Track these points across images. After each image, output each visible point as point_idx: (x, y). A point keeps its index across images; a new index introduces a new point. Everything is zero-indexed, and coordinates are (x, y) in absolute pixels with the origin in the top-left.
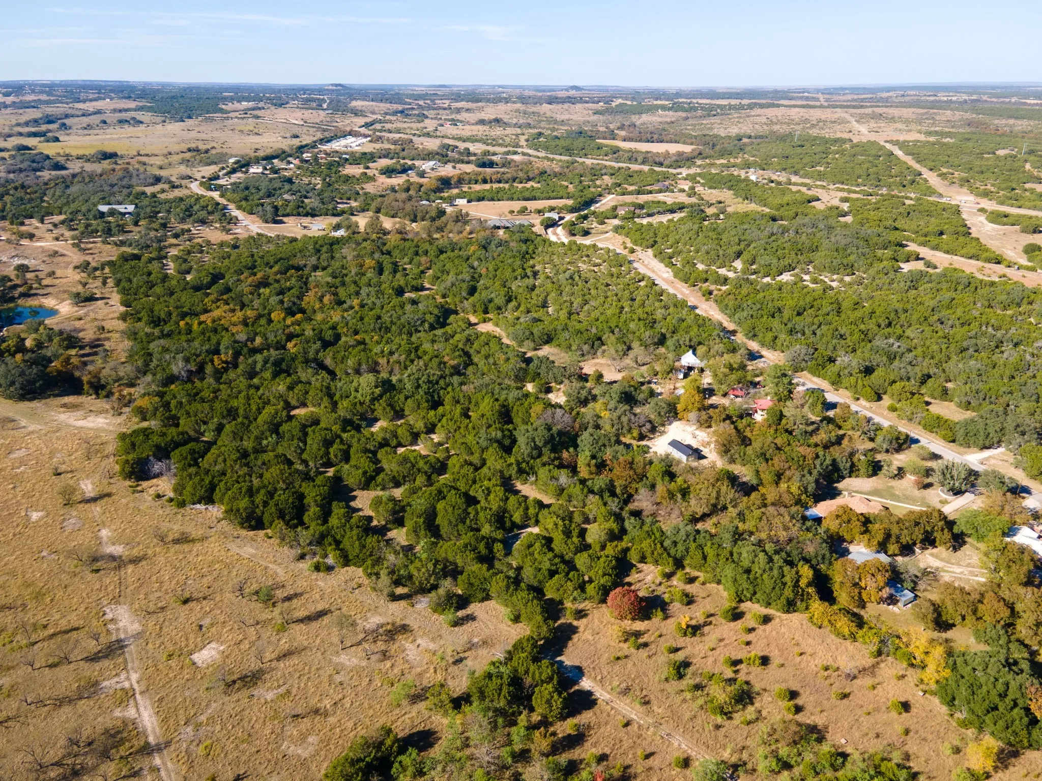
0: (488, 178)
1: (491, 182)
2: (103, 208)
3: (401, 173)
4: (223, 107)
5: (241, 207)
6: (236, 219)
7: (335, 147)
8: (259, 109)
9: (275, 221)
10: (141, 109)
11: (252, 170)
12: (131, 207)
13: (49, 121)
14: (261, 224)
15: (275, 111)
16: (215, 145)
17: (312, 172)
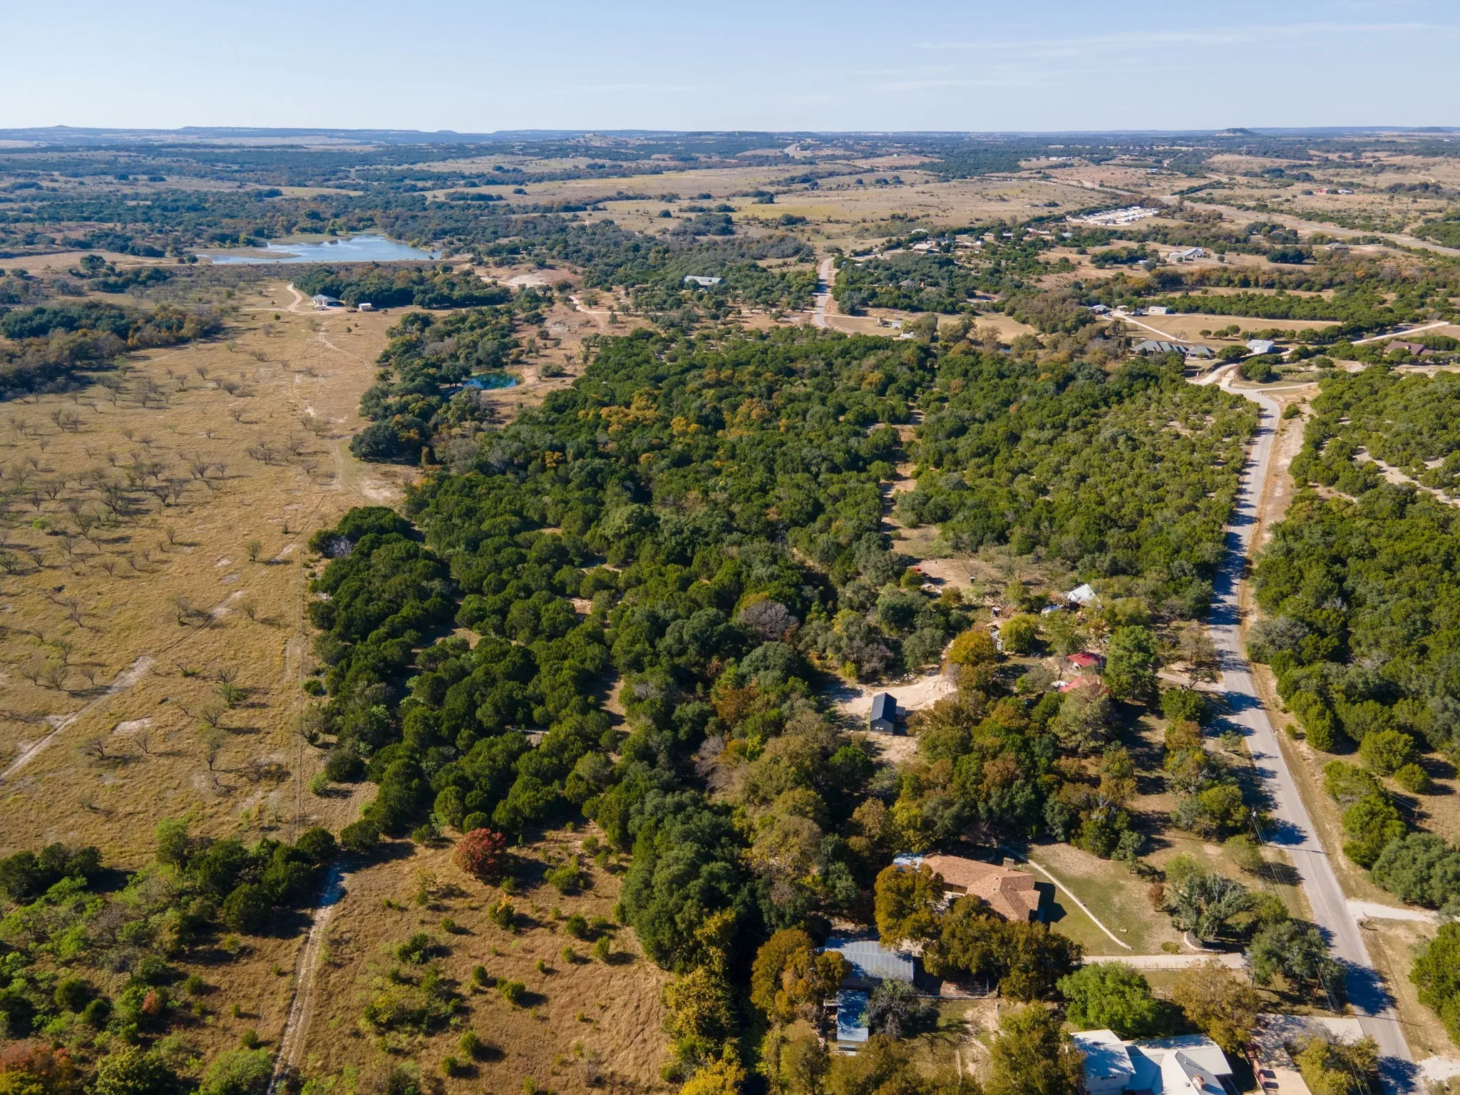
2: (687, 279)
3: (1123, 262)
4: (1023, 164)
5: (835, 291)
6: (813, 305)
7: (1093, 221)
8: (1065, 165)
9: (854, 312)
10: (922, 166)
11: (918, 246)
12: (716, 280)
13: (805, 180)
14: (835, 314)
15: (1081, 169)
16: (932, 212)
17: (994, 253)
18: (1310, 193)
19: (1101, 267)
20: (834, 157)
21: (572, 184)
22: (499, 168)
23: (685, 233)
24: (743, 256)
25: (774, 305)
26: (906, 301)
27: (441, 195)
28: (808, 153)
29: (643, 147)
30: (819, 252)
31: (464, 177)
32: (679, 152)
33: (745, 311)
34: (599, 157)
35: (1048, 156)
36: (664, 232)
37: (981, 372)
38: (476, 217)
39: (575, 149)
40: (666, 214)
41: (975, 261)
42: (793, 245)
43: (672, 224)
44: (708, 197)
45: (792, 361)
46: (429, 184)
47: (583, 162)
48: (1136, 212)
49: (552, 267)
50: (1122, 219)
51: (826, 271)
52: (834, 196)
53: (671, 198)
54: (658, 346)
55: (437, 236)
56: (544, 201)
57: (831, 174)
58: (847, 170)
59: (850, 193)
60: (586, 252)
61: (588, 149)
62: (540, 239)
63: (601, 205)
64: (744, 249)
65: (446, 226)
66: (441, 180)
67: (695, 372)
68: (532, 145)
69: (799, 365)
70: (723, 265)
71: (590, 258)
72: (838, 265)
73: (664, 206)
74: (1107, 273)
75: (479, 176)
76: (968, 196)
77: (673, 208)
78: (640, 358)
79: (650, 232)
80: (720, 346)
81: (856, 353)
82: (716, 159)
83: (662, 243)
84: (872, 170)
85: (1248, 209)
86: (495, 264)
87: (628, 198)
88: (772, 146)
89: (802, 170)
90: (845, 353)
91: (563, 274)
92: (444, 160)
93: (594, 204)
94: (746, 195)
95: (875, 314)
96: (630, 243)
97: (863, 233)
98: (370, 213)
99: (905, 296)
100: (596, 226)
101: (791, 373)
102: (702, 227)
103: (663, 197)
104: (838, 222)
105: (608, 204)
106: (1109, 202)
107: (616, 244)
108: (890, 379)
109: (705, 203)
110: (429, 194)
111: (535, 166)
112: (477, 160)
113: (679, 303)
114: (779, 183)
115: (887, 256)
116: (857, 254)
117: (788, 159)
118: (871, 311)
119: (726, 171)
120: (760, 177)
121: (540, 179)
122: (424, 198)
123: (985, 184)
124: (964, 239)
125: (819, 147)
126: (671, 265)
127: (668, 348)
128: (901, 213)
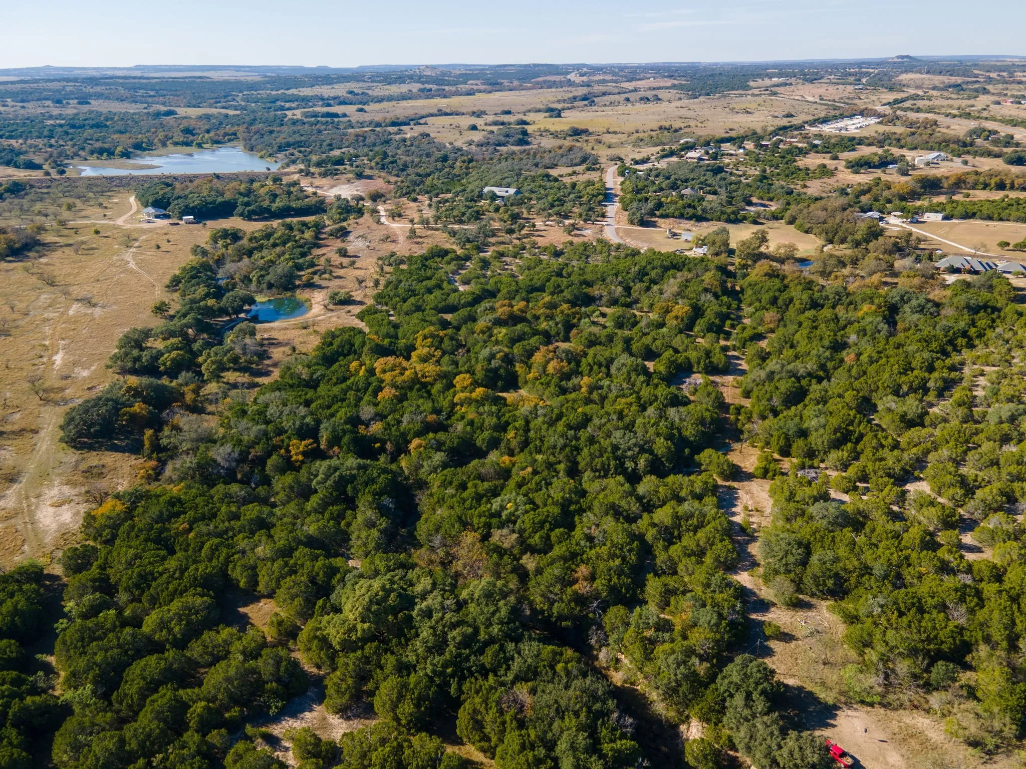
0: (1008, 182)
1: (1012, 187)
2: (486, 189)
3: (875, 167)
4: (752, 84)
5: (622, 200)
6: (604, 216)
7: (827, 129)
8: (786, 84)
9: (643, 223)
10: (674, 87)
11: (690, 154)
12: (512, 191)
13: (585, 98)
14: (625, 225)
15: (800, 87)
16: (692, 123)
17: (757, 160)
18: (999, 103)
19: (857, 172)
20: (604, 82)
21: (404, 103)
22: (351, 92)
23: (488, 144)
24: (536, 165)
25: (567, 217)
26: (690, 211)
27: (298, 114)
28: (585, 79)
29: (461, 75)
30: (603, 160)
31: (323, 99)
32: (489, 79)
33: (539, 224)
34: (428, 83)
35: (770, 78)
36: (470, 143)
37: (791, 300)
38: (320, 131)
39: (411, 77)
40: (474, 128)
41: (742, 168)
42: (580, 155)
43: (477, 136)
44: (508, 112)
45: (589, 284)
46: (294, 105)
47: (415, 87)
48: (859, 120)
49: (370, 177)
50: (853, 126)
51: (612, 179)
52: (609, 111)
53: (479, 114)
54: (452, 267)
55: (281, 148)
56: (378, 118)
57: (604, 94)
58: (616, 91)
59: (621, 109)
60: (400, 163)
61: (420, 77)
62: (366, 149)
63: (422, 121)
64: (538, 159)
65: (291, 140)
66: (305, 101)
67: (485, 304)
68: (379, 75)
69: (595, 291)
70: (519, 175)
71: (405, 167)
72: (622, 174)
73: (473, 121)
74: (864, 178)
75: (334, 98)
76: (719, 109)
77: (479, 122)
78: (433, 282)
79: (459, 144)
80: (514, 265)
81: (653, 274)
82: (516, 83)
83: (468, 153)
84: (635, 90)
85: (955, 116)
86: (320, 174)
87: (446, 114)
88: (558, 74)
89: (582, 91)
90: (642, 274)
91: (378, 184)
92: (312, 86)
93: (417, 120)
94: (539, 111)
95: (665, 225)
96: (439, 154)
97: (639, 142)
98: (236, 128)
99: (689, 206)
100: (415, 138)
101: (589, 300)
102: (502, 139)
103: (473, 113)
104: (615, 133)
105: (430, 120)
106: (833, 113)
107: (428, 155)
108: (697, 312)
109: (506, 118)
110: (289, 113)
111: (379, 90)
112: (335, 86)
113: (477, 216)
114: (564, 101)
115: (662, 165)
116: (637, 162)
117: (570, 83)
118: (661, 221)
119: (523, 92)
120: (549, 96)
121: (380, 100)
122: (286, 115)
123: (728, 100)
124: (727, 147)
125: (591, 74)
126: (474, 173)
127: (462, 267)
128: (667, 125)
